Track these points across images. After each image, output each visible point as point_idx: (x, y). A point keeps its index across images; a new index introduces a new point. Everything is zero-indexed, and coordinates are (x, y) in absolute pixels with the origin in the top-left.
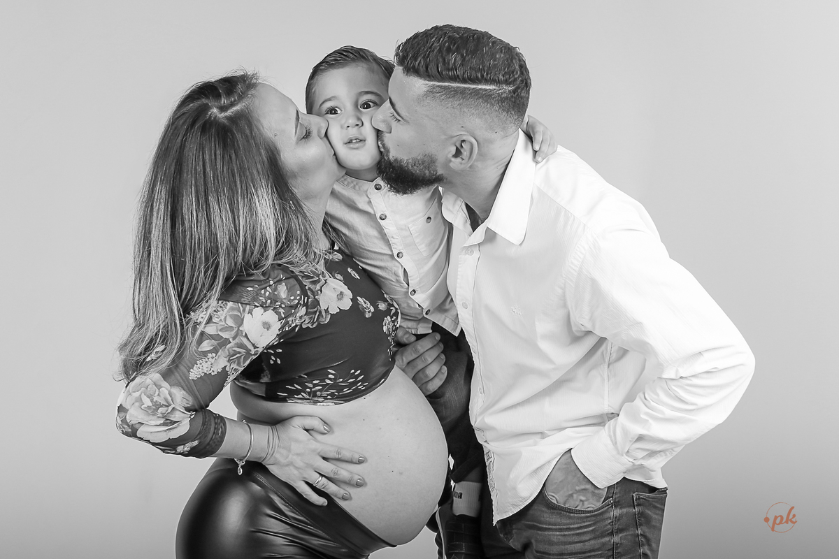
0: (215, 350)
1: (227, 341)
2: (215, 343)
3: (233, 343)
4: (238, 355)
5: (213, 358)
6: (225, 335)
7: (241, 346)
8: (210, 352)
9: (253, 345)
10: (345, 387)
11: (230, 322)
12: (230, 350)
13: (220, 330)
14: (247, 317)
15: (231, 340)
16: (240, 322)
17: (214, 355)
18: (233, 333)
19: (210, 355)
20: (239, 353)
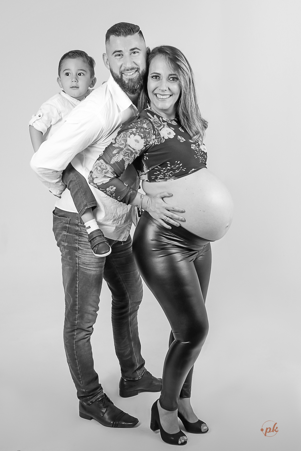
0: (118, 153)
1: (122, 149)
2: (118, 150)
3: (125, 149)
4: (128, 153)
5: (118, 156)
6: (121, 147)
7: (128, 150)
8: (117, 153)
9: (133, 149)
10: (176, 169)
11: (123, 142)
12: (124, 152)
13: (120, 145)
14: (128, 139)
15: (124, 148)
16: (126, 141)
17: (118, 154)
18: (124, 146)
19: (116, 155)
20: (128, 152)
